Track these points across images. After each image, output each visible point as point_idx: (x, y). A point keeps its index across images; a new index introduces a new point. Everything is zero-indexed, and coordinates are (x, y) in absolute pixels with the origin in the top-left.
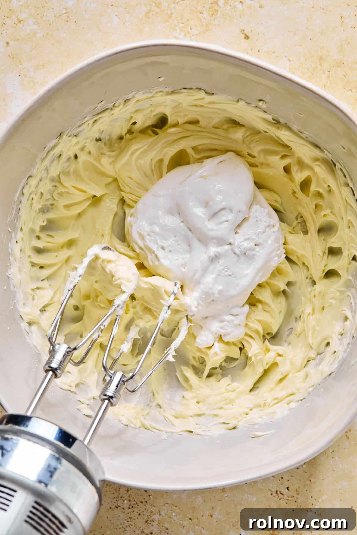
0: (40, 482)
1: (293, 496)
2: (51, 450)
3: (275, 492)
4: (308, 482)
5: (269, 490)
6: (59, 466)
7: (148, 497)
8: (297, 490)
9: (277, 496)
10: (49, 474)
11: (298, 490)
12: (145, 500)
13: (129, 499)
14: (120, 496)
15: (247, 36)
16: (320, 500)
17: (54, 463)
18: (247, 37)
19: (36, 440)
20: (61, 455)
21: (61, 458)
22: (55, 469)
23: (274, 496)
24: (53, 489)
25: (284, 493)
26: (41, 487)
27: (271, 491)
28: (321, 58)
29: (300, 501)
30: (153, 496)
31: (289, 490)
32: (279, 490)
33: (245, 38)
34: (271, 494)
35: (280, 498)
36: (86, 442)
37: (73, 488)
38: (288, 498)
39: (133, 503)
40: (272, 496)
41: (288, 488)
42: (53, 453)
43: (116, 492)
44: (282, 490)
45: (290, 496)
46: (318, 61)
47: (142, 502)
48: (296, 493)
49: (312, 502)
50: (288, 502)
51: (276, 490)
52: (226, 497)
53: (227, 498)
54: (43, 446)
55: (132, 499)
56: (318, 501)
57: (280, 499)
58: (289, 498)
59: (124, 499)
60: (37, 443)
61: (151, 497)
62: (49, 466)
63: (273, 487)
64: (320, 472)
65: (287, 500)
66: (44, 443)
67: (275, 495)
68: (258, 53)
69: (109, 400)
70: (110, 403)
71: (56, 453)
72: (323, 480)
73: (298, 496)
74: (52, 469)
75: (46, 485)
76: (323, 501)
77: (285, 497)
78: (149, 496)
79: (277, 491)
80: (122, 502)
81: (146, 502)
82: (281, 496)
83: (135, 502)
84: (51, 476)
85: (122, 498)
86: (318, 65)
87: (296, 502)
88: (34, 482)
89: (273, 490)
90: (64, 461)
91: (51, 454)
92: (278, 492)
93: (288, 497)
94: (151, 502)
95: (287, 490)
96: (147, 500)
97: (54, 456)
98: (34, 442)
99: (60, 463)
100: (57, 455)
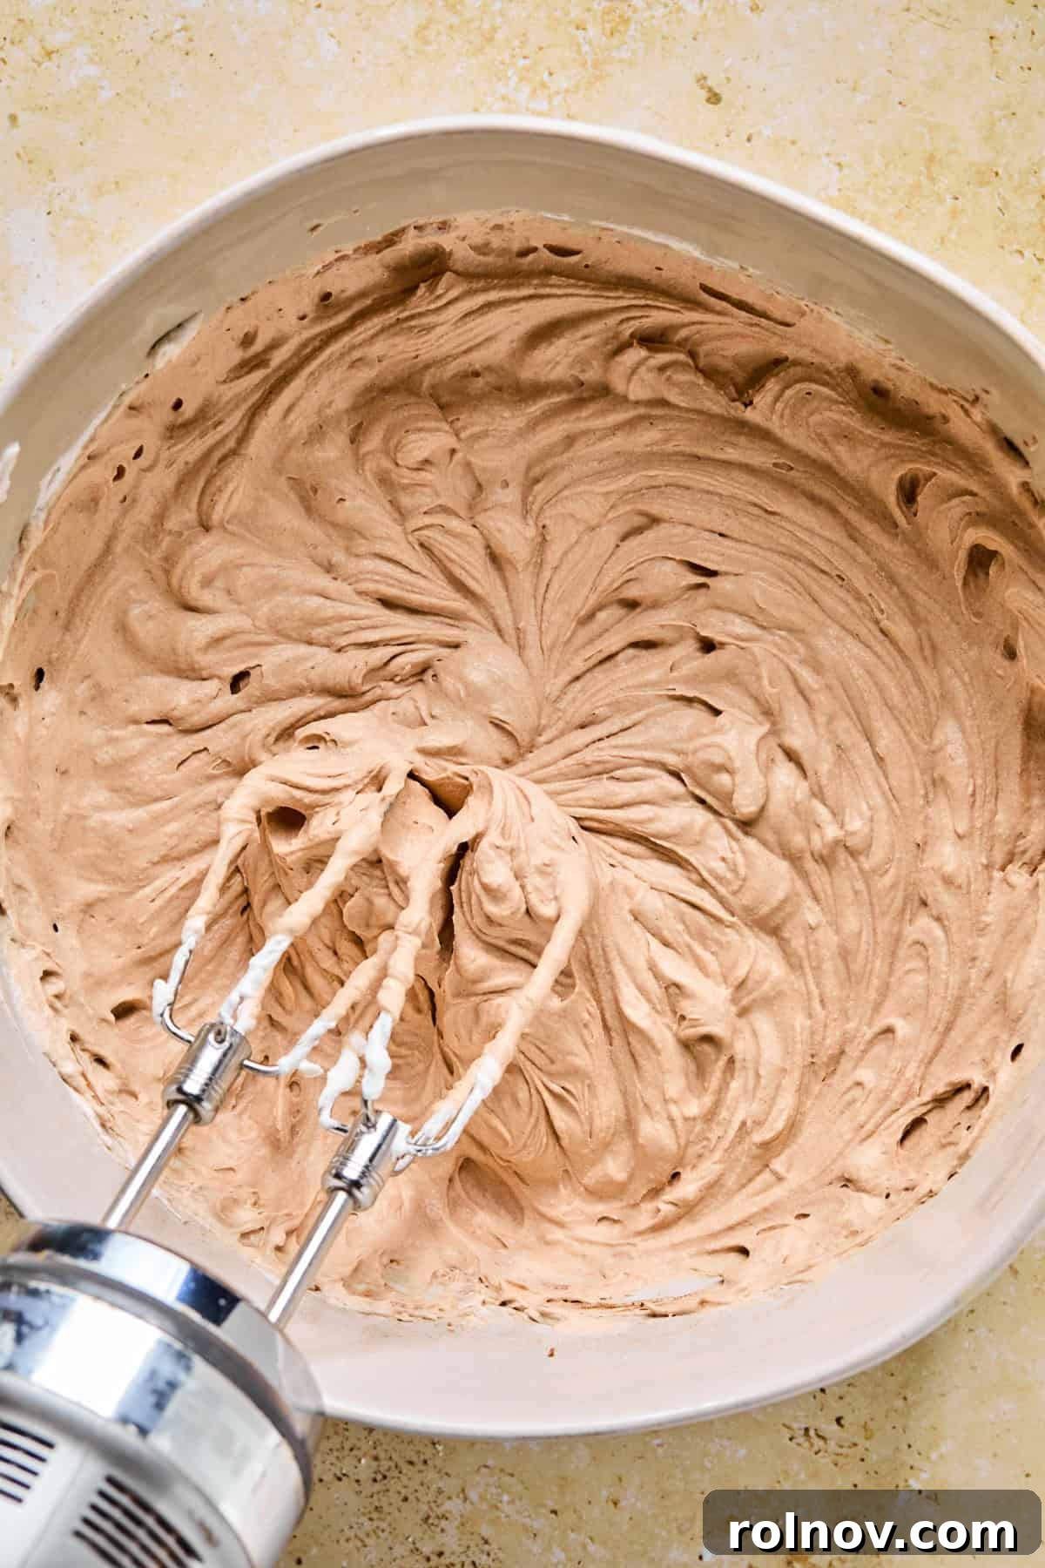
0: (124, 1420)
1: (855, 1445)
2: (160, 1328)
3: (802, 1432)
4: (899, 1403)
5: (784, 1425)
6: (182, 1376)
7: (430, 1446)
8: (865, 1427)
9: (806, 1445)
10: (152, 1399)
11: (871, 1425)
12: (422, 1458)
13: (374, 1452)
14: (347, 1445)
15: (716, 95)
16: (934, 1456)
17: (168, 1369)
18: (714, 98)
19: (119, 1298)
20: (191, 1344)
21: (189, 1353)
22: (173, 1385)
23: (799, 1444)
24: (162, 1444)
25: (827, 1436)
26: (129, 1436)
27: (789, 1427)
28: (931, 159)
29: (875, 1457)
30: (445, 1446)
31: (842, 1426)
32: (812, 1424)
33: (708, 100)
34: (791, 1439)
35: (816, 1448)
36: (274, 1316)
37: (224, 1444)
38: (840, 1451)
39: (385, 1464)
40: (792, 1444)
41: (838, 1420)
42: (167, 1338)
43: (336, 1433)
44: (823, 1426)
45: (846, 1444)
46: (922, 168)
47: (411, 1463)
48: (863, 1433)
49: (912, 1463)
50: (841, 1460)
51: (804, 1426)
52: (658, 1445)
53: (660, 1450)
54: (140, 1317)
55: (382, 1455)
56: (928, 1458)
57: (816, 1453)
58: (844, 1451)
59: (359, 1453)
60: (122, 1308)
61: (440, 1448)
62: (153, 1374)
63: (796, 1418)
64: (934, 1373)
65: (837, 1455)
66: (141, 1309)
67: (801, 1440)
68: (748, 145)
69: (350, 1193)
70: (351, 1202)
71: (177, 1338)
72: (943, 1395)
73: (868, 1444)
74: (161, 1385)
75: (143, 1432)
76: (941, 1457)
77: (832, 1445)
78: (434, 1444)
79: (807, 1430)
80: (355, 1462)
81: (425, 1462)
82: (819, 1443)
83: (392, 1464)
84: (160, 1406)
85: (355, 1452)
86: (922, 178)
87: (863, 1460)
88: (108, 1420)
89: (795, 1426)
90: (199, 1363)
91: (160, 1342)
92: (812, 1433)
93: (841, 1447)
94: (438, 1462)
95: (835, 1427)
96: (427, 1457)
97: (169, 1346)
98: (113, 1305)
99: (188, 1368)
100: (178, 1346)
